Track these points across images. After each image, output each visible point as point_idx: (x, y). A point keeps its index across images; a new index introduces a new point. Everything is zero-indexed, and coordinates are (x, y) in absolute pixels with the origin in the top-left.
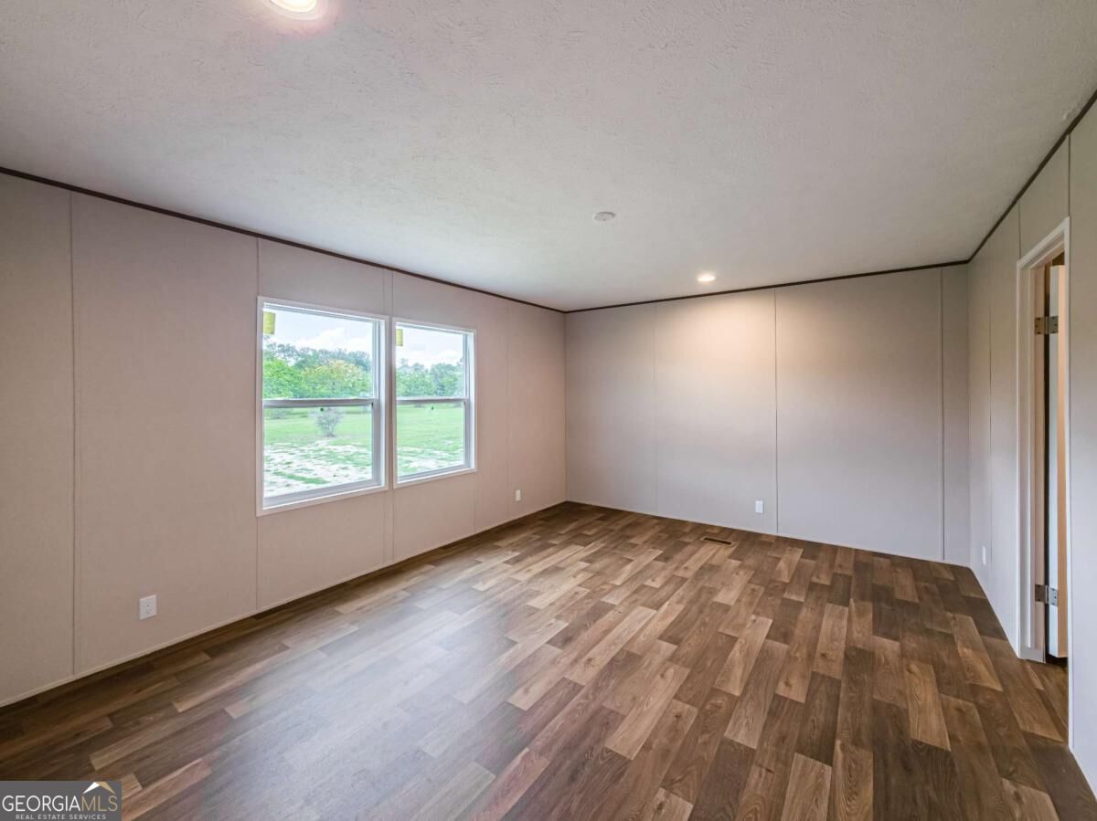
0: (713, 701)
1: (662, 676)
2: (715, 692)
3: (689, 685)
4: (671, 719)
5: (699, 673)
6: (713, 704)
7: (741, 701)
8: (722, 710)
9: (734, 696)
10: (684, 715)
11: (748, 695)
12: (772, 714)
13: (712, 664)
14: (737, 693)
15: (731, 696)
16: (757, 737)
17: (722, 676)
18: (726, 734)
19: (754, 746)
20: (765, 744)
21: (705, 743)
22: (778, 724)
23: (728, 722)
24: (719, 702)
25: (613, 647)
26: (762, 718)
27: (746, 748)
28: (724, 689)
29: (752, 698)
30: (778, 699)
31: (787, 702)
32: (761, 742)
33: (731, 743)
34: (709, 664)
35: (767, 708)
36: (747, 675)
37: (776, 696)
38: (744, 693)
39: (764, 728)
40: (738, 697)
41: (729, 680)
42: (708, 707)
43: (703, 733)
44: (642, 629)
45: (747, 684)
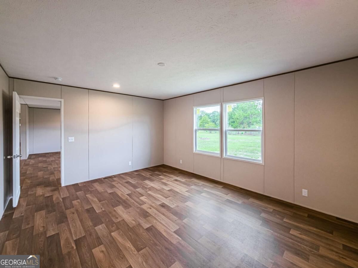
0: (115, 226)
1: (133, 220)
2: (118, 229)
3: (125, 224)
4: (117, 216)
5: (128, 229)
6: (114, 226)
7: (109, 233)
8: (111, 227)
9: (112, 232)
10: (116, 219)
11: (109, 236)
12: (98, 238)
13: (130, 234)
14: (112, 234)
15: (113, 232)
16: (97, 230)
17: (122, 234)
18: (104, 224)
19: (96, 228)
20: (93, 230)
21: (106, 219)
22: (94, 237)
23: (106, 226)
24: (114, 228)
25: (154, 214)
26: (99, 234)
27: (97, 226)
28: (117, 231)
29: (107, 236)
30: (100, 244)
31: (97, 245)
32: (95, 230)
33: (101, 224)
34: (130, 233)
35: (101, 238)
36: (117, 241)
37: (102, 244)
38: (111, 236)
39: (97, 233)
40: (111, 233)
41: (119, 234)
42: (114, 225)
43: (109, 220)
44: (161, 223)
45: (113, 239)
